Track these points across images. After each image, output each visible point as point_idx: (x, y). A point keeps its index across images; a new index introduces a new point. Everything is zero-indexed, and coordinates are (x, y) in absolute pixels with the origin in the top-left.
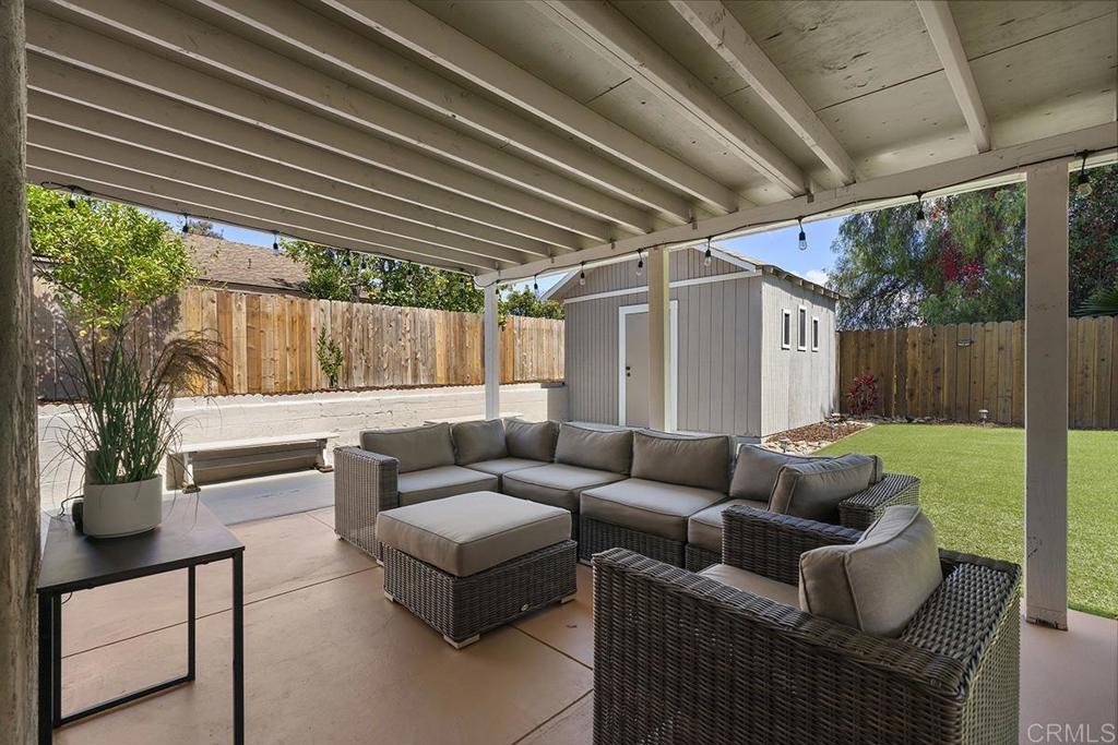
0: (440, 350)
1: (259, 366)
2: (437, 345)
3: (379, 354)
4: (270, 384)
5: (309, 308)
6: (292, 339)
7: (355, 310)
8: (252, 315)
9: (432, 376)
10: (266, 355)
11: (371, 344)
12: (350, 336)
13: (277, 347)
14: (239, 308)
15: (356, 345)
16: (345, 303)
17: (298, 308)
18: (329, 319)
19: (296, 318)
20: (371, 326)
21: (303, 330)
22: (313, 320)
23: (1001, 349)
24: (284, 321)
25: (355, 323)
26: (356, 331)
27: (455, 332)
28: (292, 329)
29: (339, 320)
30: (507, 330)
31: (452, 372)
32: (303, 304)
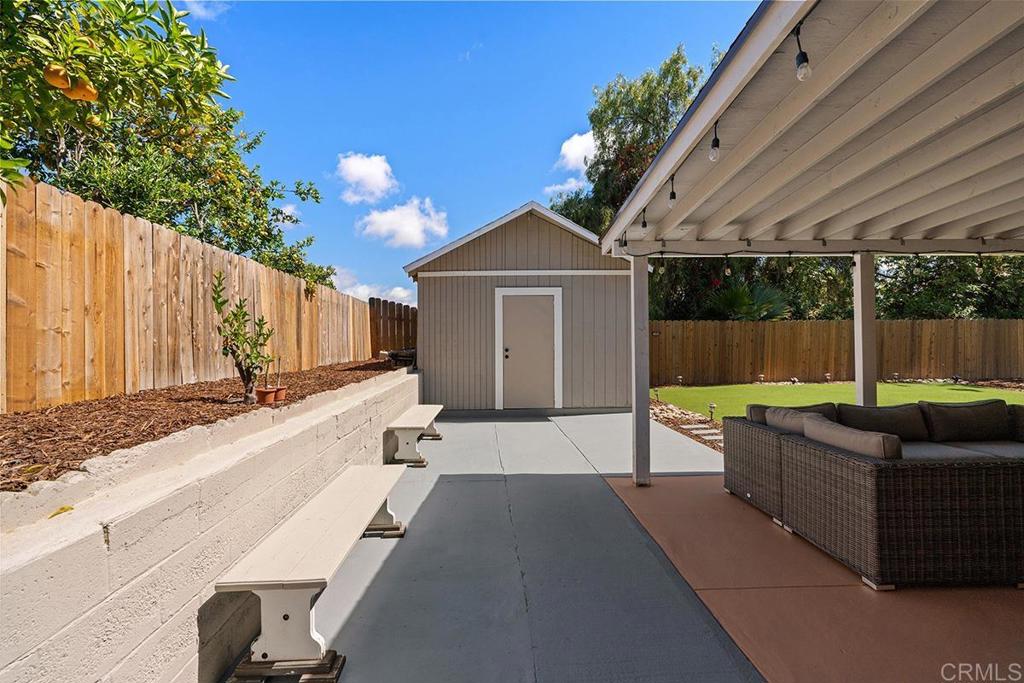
1: (31, 347)
5: (121, 230)
6: (93, 290)
7: (183, 247)
10: (45, 321)
13: (68, 306)
18: (149, 258)
19: (102, 248)
22: (127, 254)
23: (673, 337)
24: (81, 249)
25: (182, 270)
28: (95, 271)
29: (163, 262)
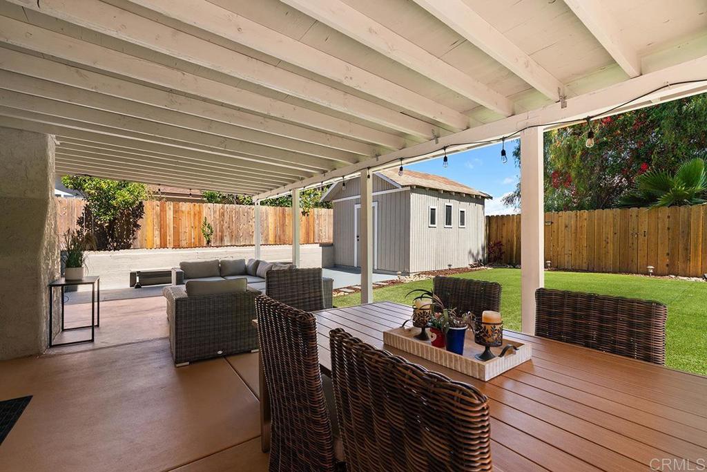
0: (271, 227)
1: (179, 236)
2: (270, 225)
3: (238, 229)
4: (183, 243)
5: (203, 208)
6: (194, 223)
7: (226, 208)
8: (176, 212)
9: (267, 240)
10: (182, 230)
11: (234, 224)
12: (223, 220)
13: (187, 226)
14: (170, 208)
15: (226, 225)
16: (221, 205)
17: (197, 208)
18: (212, 213)
19: (197, 213)
20: (234, 215)
21: (200, 218)
22: (204, 214)
24: (191, 214)
25: (225, 213)
26: (226, 218)
27: (280, 217)
28: (194, 218)
29: (218, 213)
30: (310, 216)
31: (278, 238)
32: (200, 206)
